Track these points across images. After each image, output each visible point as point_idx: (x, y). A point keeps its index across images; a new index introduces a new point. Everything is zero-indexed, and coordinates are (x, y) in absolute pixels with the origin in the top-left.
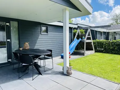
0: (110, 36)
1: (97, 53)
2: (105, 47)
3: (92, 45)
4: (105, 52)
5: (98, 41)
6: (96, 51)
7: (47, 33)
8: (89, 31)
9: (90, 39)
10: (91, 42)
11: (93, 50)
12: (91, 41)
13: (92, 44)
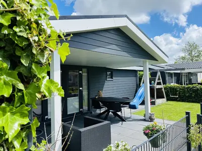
0: (183, 77)
1: (169, 102)
2: (179, 93)
3: (163, 92)
4: (179, 101)
5: (170, 86)
6: (168, 100)
7: (112, 78)
8: (159, 74)
9: (161, 84)
10: (162, 88)
11: (164, 98)
12: (162, 86)
13: (163, 90)
